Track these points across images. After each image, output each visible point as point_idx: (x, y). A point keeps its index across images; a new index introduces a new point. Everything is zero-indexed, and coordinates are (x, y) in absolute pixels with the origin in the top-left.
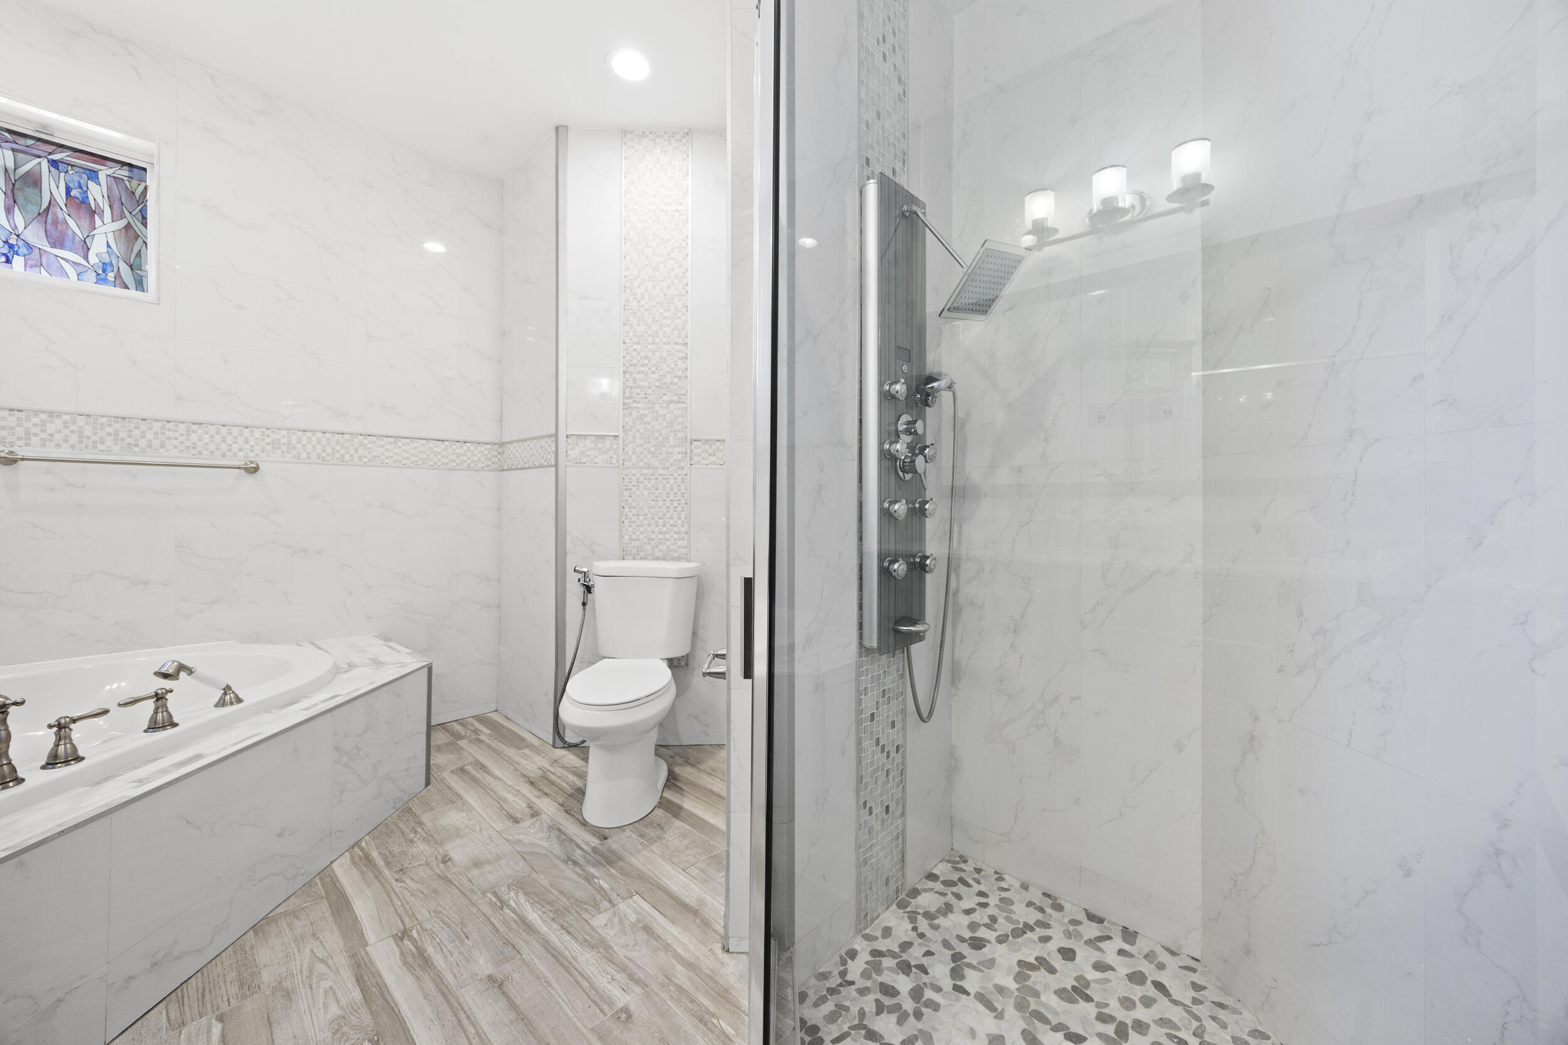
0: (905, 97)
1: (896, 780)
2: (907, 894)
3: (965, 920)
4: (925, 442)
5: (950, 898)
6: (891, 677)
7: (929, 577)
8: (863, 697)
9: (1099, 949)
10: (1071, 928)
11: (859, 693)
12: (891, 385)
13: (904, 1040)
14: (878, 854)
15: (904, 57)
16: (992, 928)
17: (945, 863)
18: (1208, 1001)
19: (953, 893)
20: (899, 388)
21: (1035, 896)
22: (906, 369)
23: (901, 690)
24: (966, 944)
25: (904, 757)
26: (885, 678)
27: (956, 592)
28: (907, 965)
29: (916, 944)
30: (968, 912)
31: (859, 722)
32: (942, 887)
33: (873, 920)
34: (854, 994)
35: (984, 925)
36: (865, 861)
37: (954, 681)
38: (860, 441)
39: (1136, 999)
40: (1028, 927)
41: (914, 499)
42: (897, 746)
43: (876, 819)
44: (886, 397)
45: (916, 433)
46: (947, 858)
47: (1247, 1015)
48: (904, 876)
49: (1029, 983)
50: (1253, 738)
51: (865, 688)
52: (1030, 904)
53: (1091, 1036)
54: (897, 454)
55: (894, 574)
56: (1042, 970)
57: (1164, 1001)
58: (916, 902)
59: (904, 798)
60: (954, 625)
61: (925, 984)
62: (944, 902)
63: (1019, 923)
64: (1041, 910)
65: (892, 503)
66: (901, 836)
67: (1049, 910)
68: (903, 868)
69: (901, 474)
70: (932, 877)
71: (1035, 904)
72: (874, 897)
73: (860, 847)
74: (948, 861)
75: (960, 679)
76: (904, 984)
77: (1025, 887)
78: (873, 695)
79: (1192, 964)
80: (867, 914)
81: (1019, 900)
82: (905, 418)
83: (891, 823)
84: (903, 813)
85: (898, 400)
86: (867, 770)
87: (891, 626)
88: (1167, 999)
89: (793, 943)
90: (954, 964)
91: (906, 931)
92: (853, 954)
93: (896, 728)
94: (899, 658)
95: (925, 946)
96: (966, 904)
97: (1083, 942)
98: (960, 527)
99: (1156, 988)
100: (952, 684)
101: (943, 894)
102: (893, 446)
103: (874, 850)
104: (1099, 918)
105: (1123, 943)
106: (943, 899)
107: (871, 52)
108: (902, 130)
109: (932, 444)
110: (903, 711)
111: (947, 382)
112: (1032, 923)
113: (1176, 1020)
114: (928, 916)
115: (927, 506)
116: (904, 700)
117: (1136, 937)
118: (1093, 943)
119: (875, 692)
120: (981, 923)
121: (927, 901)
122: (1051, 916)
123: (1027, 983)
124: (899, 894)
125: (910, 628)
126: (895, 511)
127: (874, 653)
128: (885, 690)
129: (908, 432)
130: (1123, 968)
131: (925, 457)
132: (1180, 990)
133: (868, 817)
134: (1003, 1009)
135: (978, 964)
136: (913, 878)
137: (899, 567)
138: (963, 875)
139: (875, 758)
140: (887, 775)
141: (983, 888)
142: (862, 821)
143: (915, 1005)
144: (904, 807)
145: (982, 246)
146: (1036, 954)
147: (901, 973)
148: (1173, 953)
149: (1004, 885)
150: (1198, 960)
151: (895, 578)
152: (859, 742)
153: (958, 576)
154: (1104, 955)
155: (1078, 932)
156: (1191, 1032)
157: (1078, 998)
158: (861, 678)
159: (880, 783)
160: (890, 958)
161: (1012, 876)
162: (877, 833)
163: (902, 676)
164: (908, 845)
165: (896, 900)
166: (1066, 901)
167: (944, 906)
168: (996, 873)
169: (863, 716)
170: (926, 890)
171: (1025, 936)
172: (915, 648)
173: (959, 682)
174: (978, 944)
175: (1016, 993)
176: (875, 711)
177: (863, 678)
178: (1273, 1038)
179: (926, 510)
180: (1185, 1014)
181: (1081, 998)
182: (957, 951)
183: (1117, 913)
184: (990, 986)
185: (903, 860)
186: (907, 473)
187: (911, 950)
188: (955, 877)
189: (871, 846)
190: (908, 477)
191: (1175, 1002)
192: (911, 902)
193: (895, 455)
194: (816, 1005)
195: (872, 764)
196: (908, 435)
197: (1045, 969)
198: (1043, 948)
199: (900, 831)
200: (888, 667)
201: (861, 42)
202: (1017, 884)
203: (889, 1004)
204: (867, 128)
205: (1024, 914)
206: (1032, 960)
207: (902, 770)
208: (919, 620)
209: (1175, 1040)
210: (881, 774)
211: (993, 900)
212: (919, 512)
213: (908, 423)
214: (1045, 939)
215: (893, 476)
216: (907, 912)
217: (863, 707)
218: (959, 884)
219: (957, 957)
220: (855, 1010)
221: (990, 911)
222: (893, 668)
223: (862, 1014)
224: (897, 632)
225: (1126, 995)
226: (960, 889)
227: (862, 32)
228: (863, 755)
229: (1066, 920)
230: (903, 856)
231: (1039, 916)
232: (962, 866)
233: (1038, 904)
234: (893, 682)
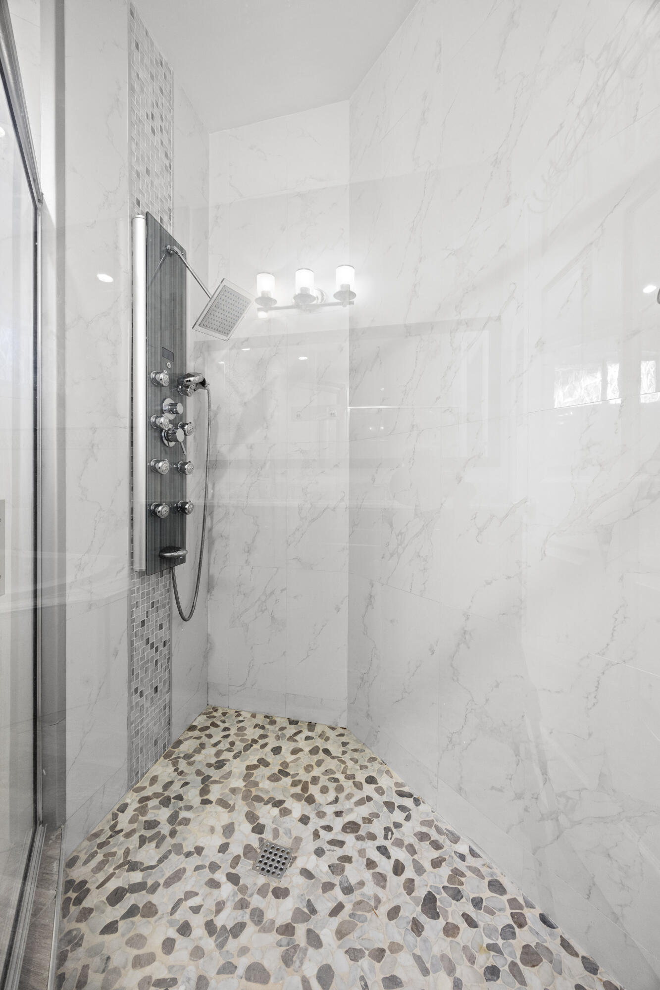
0: (170, 169)
1: (164, 667)
2: (173, 746)
3: (213, 751)
4: (185, 420)
5: (204, 739)
6: (159, 592)
7: (189, 518)
8: (135, 609)
9: (296, 741)
10: (280, 733)
11: (131, 607)
12: (156, 374)
13: (160, 858)
14: (147, 724)
15: (169, 140)
16: (231, 750)
17: (202, 715)
18: (349, 751)
19: (206, 735)
20: (163, 377)
21: (260, 720)
22: (170, 365)
23: (167, 601)
24: (212, 768)
25: (170, 649)
26: (154, 593)
27: (210, 530)
28: (167, 799)
29: (176, 781)
30: (215, 745)
31: (131, 628)
32: (199, 733)
33: (143, 775)
34: (122, 839)
35: (226, 750)
36: (137, 733)
37: (210, 588)
38: (132, 415)
39: (313, 764)
40: (255, 741)
41: (177, 462)
42: (164, 642)
43: (147, 699)
44: (153, 383)
45: (177, 413)
46: (203, 712)
47: (367, 751)
48: (170, 734)
49: (253, 779)
50: (371, 596)
51: (137, 603)
52: (256, 726)
53: (287, 798)
54: (161, 426)
55: (158, 514)
56: (261, 766)
57: (328, 759)
58: (179, 750)
59: (170, 678)
60: (209, 552)
61: (180, 809)
62: (199, 743)
63: (248, 740)
64: (263, 727)
65: (157, 462)
66: (168, 706)
67: (267, 726)
68: (169, 729)
69: (166, 442)
70: (192, 728)
71: (259, 725)
72: (145, 757)
73: (132, 723)
74: (204, 714)
75: (213, 588)
76: (164, 814)
77: (254, 716)
78: (144, 606)
79: (342, 731)
80: (138, 772)
81: (249, 726)
82: (168, 401)
83: (159, 699)
84: (169, 689)
85: (163, 386)
86: (138, 664)
87: (157, 553)
88: (329, 757)
89: (64, 822)
90: (203, 785)
91: (170, 774)
92: (123, 808)
93: (163, 628)
94: (167, 577)
95: (183, 780)
96: (213, 741)
97: (286, 740)
98: (214, 484)
99: (324, 753)
100: (208, 592)
101: (199, 738)
102: (158, 420)
103: (144, 723)
104: (296, 722)
105: (308, 732)
106: (198, 742)
107: (141, 120)
108: (168, 192)
109: (190, 423)
110: (170, 616)
111: (200, 379)
112: (256, 738)
113: (333, 768)
114: (187, 757)
115: (186, 467)
116: (170, 608)
117: (315, 726)
118: (292, 739)
119: (146, 605)
120: (224, 749)
121: (187, 747)
122: (268, 729)
123: (251, 779)
124: (166, 748)
125: (172, 554)
126: (159, 468)
127: (144, 575)
128: (154, 602)
129: (171, 411)
130: (306, 747)
131: (184, 431)
132: (336, 750)
133: (139, 699)
134: (234, 804)
135: (219, 779)
136: (177, 732)
137: (163, 510)
138: (214, 720)
139: (145, 653)
140: (156, 664)
141: (227, 725)
142: (134, 703)
143: (171, 827)
144: (170, 685)
145: (221, 282)
146: (258, 757)
147: (162, 807)
148: (333, 729)
149: (241, 718)
150: (345, 728)
151: (159, 517)
152: (131, 643)
153: (212, 518)
154: (298, 743)
155: (284, 734)
156: (341, 772)
157: (280, 776)
158: (132, 596)
159: (150, 671)
160: (155, 799)
161: (246, 711)
162: (147, 709)
163: (169, 590)
164: (173, 712)
165: (164, 753)
166: (278, 717)
167: (199, 746)
168: (236, 712)
169: (135, 624)
170: (186, 739)
171: (252, 748)
172: (178, 569)
173: (213, 590)
174: (220, 765)
175: (244, 789)
176: (145, 619)
177: (135, 595)
178: (378, 758)
179: (185, 469)
180: (338, 763)
181: (283, 776)
182: (206, 775)
183: (305, 716)
184: (227, 791)
185: (169, 723)
186: (171, 442)
187: (172, 787)
188: (208, 724)
189: (142, 720)
190: (172, 444)
191: (333, 758)
192: (175, 751)
193: (159, 426)
194: (86, 863)
195: (143, 658)
196: (171, 414)
197: (263, 766)
198: (262, 752)
199: (166, 703)
200: (158, 585)
201: (132, 108)
202: (249, 715)
203: (150, 835)
204: (137, 176)
205: (252, 733)
206: (255, 763)
207: (168, 659)
208: (180, 548)
209: (333, 781)
210: (151, 666)
211: (233, 731)
212: (180, 471)
213: (172, 405)
214: (264, 746)
215: (159, 443)
216: (171, 760)
217: (135, 617)
218: (211, 727)
219: (206, 779)
220: (120, 852)
221: (230, 739)
222: (161, 585)
223: (127, 852)
224: (162, 558)
225: (308, 764)
226: (212, 730)
227: (133, 100)
228: (134, 653)
229: (277, 729)
230: (169, 720)
231: (261, 732)
232: (214, 714)
233: (261, 724)
234: (161, 595)
